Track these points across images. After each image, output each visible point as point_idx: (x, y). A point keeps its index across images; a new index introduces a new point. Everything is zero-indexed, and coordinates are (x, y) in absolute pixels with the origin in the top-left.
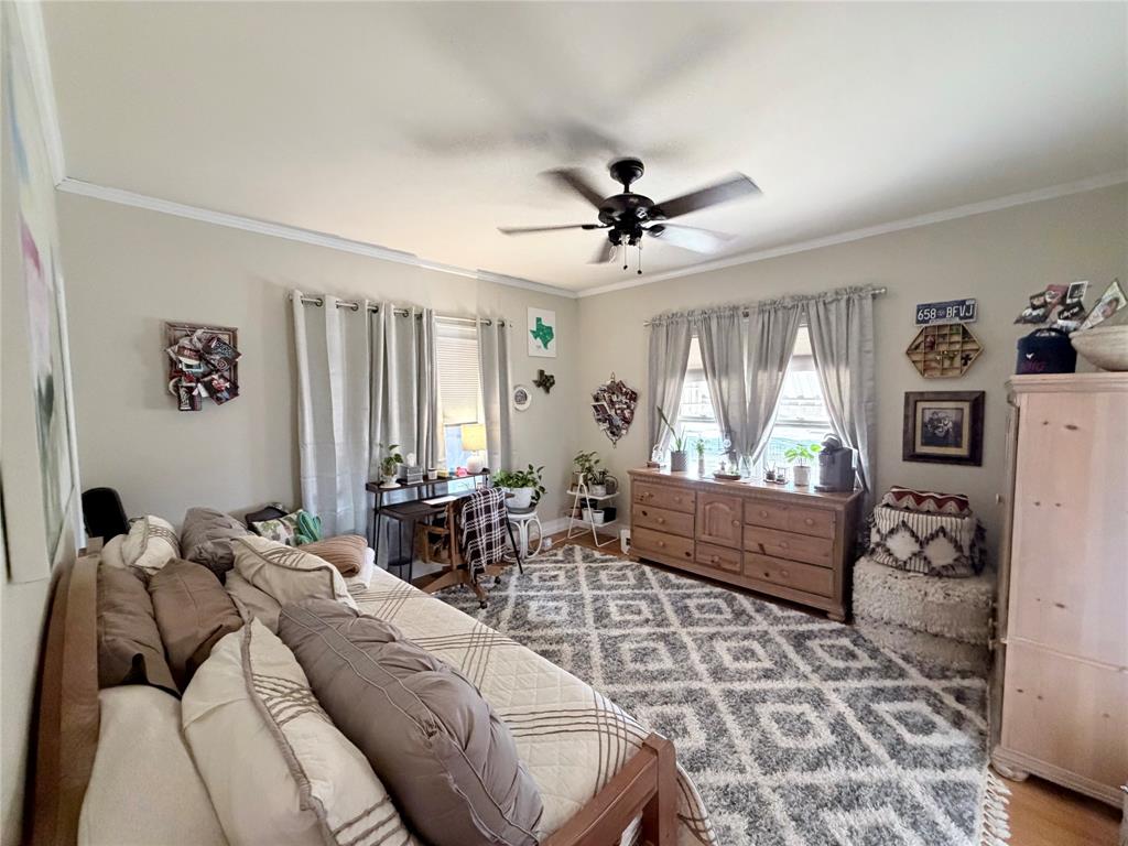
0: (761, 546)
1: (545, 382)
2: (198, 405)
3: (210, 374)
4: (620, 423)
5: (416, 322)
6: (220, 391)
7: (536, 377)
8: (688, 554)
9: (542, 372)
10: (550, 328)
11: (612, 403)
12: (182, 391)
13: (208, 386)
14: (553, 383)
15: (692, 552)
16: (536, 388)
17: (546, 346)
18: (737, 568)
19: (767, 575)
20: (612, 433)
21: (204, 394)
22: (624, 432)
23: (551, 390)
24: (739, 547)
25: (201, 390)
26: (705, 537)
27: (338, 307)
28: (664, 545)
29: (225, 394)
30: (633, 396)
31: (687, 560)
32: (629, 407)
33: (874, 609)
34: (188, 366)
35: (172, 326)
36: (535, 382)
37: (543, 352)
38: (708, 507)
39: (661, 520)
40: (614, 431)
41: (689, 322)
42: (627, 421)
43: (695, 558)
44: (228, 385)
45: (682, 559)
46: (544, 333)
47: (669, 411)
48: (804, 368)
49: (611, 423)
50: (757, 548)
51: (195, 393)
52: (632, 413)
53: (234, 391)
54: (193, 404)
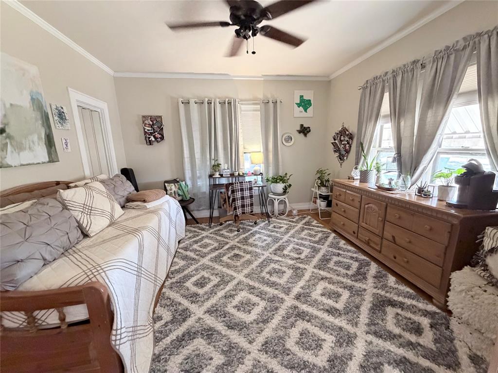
0: (393, 237)
1: (304, 131)
2: (152, 143)
3: (155, 133)
4: (344, 153)
5: (229, 105)
6: (158, 138)
7: (299, 128)
8: (354, 233)
9: (302, 125)
10: (310, 100)
11: (341, 141)
12: (147, 138)
13: (154, 137)
14: (310, 131)
15: (356, 232)
16: (299, 134)
17: (306, 111)
18: (378, 248)
19: (395, 258)
20: (340, 158)
21: (153, 139)
22: (345, 158)
23: (308, 135)
24: (380, 235)
25: (152, 138)
26: (364, 225)
27: (196, 103)
28: (344, 224)
29: (159, 140)
30: (351, 137)
31: (353, 236)
32: (348, 143)
33: (457, 308)
34: (148, 130)
35: (144, 117)
36: (298, 131)
37: (304, 114)
38: (366, 206)
39: (343, 210)
40: (341, 158)
41: (384, 81)
42: (348, 152)
43: (358, 236)
44: (160, 136)
45: (351, 235)
46: (305, 104)
47: (366, 146)
48: (469, 103)
49: (340, 153)
50: (391, 238)
51: (150, 139)
52: (350, 147)
53: (162, 138)
54: (150, 143)
